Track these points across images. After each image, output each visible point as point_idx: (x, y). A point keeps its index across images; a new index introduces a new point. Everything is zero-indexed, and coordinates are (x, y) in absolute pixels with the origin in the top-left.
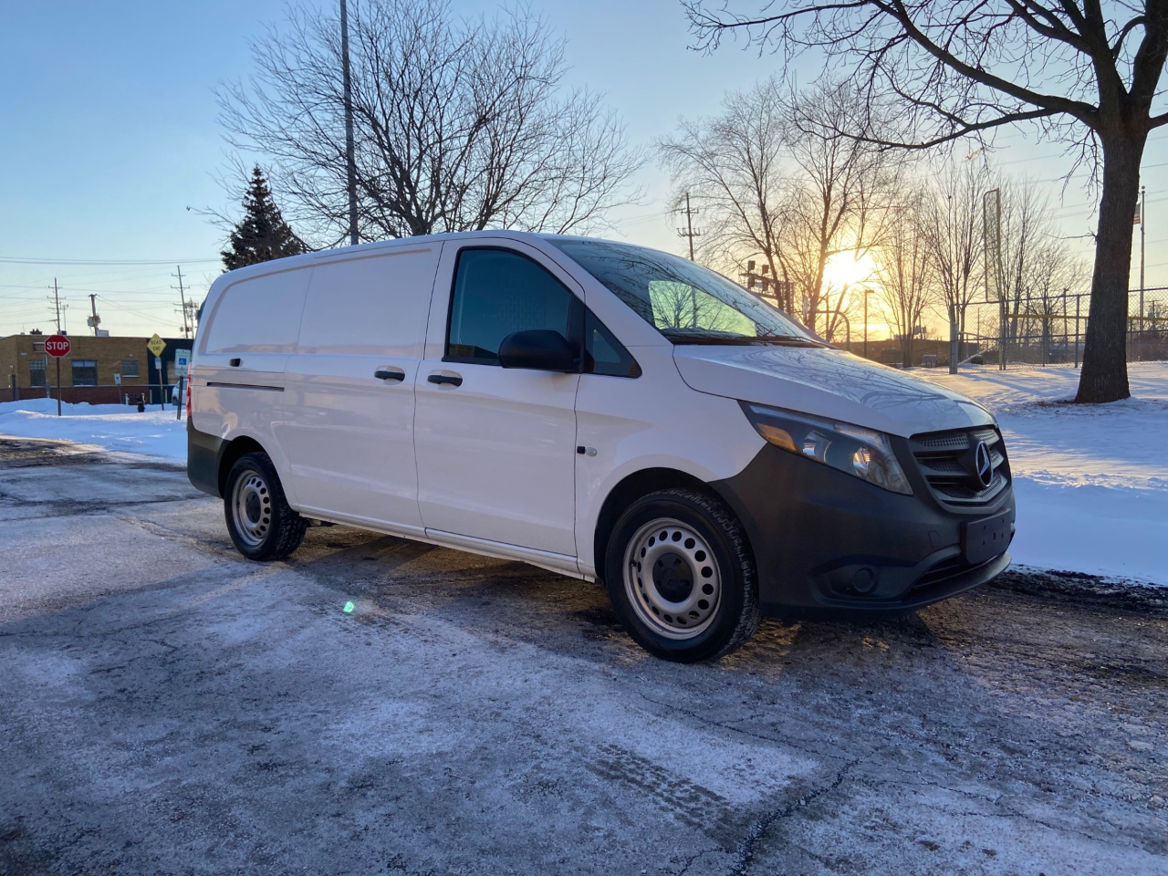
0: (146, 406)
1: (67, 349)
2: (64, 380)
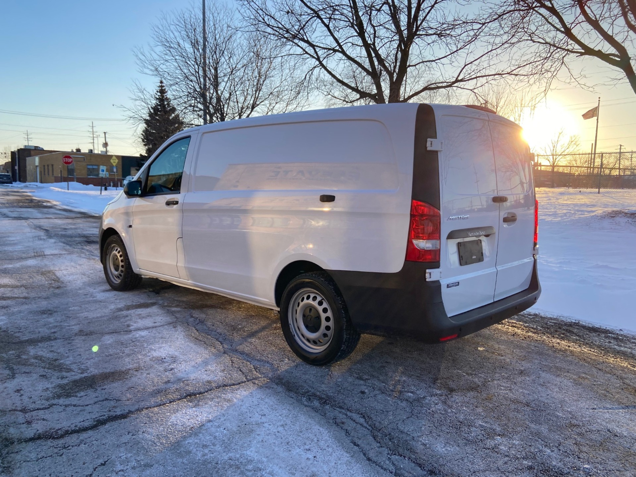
0: (108, 188)
1: (72, 161)
2: (83, 174)
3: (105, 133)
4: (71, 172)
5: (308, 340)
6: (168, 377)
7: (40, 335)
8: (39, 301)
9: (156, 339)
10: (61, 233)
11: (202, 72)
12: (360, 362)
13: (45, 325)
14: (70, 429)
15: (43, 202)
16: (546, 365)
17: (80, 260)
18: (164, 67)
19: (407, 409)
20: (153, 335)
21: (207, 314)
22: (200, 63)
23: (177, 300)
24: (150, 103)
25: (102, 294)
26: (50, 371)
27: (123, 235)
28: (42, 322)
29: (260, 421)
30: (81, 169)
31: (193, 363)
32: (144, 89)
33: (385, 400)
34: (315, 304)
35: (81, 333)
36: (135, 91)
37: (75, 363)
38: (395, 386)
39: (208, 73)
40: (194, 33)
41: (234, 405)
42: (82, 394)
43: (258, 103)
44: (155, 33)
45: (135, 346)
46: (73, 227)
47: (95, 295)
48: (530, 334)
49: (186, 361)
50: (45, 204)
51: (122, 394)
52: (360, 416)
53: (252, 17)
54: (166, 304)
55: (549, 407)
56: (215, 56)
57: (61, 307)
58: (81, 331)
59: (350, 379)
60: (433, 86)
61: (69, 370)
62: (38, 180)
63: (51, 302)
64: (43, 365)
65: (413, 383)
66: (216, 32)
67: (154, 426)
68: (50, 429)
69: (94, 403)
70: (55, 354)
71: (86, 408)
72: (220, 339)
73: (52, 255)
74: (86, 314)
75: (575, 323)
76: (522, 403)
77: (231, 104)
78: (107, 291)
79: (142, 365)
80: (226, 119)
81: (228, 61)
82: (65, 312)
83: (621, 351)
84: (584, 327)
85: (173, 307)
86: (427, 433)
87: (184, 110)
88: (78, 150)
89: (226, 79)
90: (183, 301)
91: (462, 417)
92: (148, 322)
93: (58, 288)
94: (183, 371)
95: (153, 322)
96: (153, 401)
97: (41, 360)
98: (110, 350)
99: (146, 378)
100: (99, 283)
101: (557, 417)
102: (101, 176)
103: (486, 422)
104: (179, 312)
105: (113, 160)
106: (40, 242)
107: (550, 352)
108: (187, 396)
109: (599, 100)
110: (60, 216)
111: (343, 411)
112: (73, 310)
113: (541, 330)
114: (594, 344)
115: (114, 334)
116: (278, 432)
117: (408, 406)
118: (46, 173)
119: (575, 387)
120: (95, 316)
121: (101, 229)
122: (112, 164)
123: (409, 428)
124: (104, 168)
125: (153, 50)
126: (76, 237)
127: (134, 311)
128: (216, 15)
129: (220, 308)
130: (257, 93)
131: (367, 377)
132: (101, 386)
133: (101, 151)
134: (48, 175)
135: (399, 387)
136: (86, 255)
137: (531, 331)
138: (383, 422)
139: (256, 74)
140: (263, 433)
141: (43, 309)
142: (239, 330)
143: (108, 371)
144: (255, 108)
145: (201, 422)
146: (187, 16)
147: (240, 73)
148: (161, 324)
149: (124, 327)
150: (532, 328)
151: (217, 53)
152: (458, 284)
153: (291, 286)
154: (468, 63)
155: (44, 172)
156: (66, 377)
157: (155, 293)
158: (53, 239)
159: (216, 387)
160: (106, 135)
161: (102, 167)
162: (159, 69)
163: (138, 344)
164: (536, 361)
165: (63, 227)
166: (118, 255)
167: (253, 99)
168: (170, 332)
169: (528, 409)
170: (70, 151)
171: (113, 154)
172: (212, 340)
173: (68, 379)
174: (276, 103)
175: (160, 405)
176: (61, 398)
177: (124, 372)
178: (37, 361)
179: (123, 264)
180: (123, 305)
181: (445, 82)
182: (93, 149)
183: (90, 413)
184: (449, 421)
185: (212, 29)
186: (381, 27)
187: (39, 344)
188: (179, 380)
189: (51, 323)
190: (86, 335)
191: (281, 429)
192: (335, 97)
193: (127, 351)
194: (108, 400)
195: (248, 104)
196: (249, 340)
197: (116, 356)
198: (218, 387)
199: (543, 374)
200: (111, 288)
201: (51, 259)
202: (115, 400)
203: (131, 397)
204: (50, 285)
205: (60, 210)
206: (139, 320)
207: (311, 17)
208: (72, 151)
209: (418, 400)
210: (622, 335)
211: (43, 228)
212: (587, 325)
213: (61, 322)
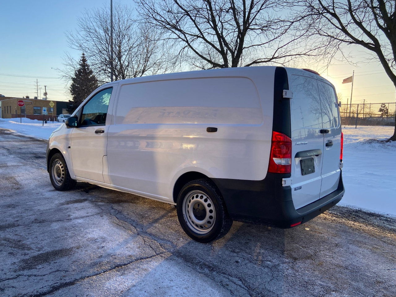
0: (47, 122)
2: (31, 113)
3: (45, 86)
4: (23, 111)
5: (197, 225)
6: (100, 253)
7: (7, 223)
8: (5, 198)
9: (89, 225)
10: (17, 151)
11: (110, 48)
12: (231, 239)
13: (10, 216)
14: (33, 294)
15: (5, 131)
16: (350, 240)
17: (32, 170)
18: (85, 44)
19: (269, 273)
20: (87, 222)
21: (123, 207)
22: (109, 43)
23: (101, 197)
24: (76, 67)
25: (49, 193)
26: (16, 249)
27: (64, 153)
28: (8, 213)
29: (170, 285)
30: (29, 110)
31: (117, 242)
32: (72, 58)
33: (253, 267)
34: (202, 201)
35: (36, 221)
36: (67, 59)
37: (34, 243)
38: (257, 256)
39: (114, 49)
40: (105, 23)
41: (150, 273)
42: (40, 266)
43: (146, 69)
44: (80, 22)
45: (75, 230)
46: (26, 147)
47: (44, 194)
48: (334, 218)
49: (112, 241)
50: (6, 132)
51: (69, 266)
52: (238, 279)
53: (145, 14)
54: (94, 200)
55: (360, 270)
56: (119, 38)
57: (21, 203)
58: (36, 220)
59: (227, 253)
60: (259, 61)
61: (29, 249)
62: (1, 117)
63: (13, 199)
64: (11, 245)
65: (269, 254)
66: (120, 23)
67: (94, 291)
68: (19, 294)
69: (50, 274)
70: (19, 237)
71: (44, 277)
72: (134, 225)
73: (12, 166)
74: (39, 207)
75: (359, 210)
76: (343, 267)
77: (129, 69)
78: (52, 191)
79: (81, 244)
80: (126, 79)
81: (127, 42)
82: (24, 206)
83: (392, 228)
84: (365, 213)
85: (99, 202)
86: (286, 292)
87: (99, 72)
88: (28, 97)
89: (126, 54)
90: (106, 198)
91: (306, 279)
92: (82, 213)
93: (17, 189)
94: (111, 248)
95: (86, 212)
96: (91, 271)
97: (9, 241)
98: (58, 234)
99: (85, 254)
100: (46, 186)
101: (367, 276)
102: (43, 114)
103: (323, 282)
104: (103, 205)
105: (51, 103)
106: (4, 157)
107: (351, 231)
108: (115, 267)
109: (354, 72)
110: (16, 140)
111: (226, 276)
112: (30, 205)
113: (340, 215)
114: (375, 225)
115: (60, 221)
116: (184, 293)
117: (269, 271)
118: (6, 111)
119: (372, 254)
120: (45, 209)
121: (48, 149)
122: (50, 106)
123: (273, 288)
124: (45, 109)
125: (78, 33)
126: (28, 154)
127: (72, 205)
128: (120, 12)
129: (131, 202)
130: (146, 63)
131: (238, 251)
132: (53, 260)
133: (43, 98)
134: (8, 113)
135: (260, 257)
136: (36, 166)
137: (335, 216)
138: (254, 284)
139: (145, 51)
140: (173, 294)
141: (8, 204)
142: (146, 218)
143: (57, 249)
144: (144, 72)
145: (128, 287)
146: (101, 12)
147: (135, 50)
148: (92, 214)
149: (66, 217)
150: (334, 214)
151: (121, 36)
152: (300, 188)
153: (185, 189)
154: (280, 47)
155: (5, 111)
156: (28, 254)
157: (86, 192)
158: (12, 155)
159: (135, 260)
160: (46, 88)
161: (44, 108)
162: (83, 46)
163: (77, 228)
164: (344, 237)
165: (19, 147)
166: (60, 167)
167: (143, 66)
168: (99, 220)
169: (348, 271)
170: (22, 97)
171: (50, 100)
172: (128, 225)
173: (29, 255)
174: (158, 69)
175: (97, 274)
176: (25, 270)
177: (69, 250)
178: (6, 242)
179: (63, 172)
180: (64, 201)
181: (267, 58)
182: (37, 96)
183: (47, 281)
184: (298, 282)
185: (118, 21)
186: (226, 23)
187: (7, 229)
188: (109, 255)
189: (14, 214)
190: (40, 222)
191: (185, 291)
192: (197, 66)
193: (70, 234)
194: (59, 271)
195: (141, 70)
196: (154, 225)
197: (62, 238)
198: (137, 260)
199: (350, 246)
200: (54, 189)
201: (12, 168)
202: (64, 271)
203: (75, 269)
204: (13, 188)
205: (16, 136)
206: (76, 212)
207: (183, 15)
208: (24, 98)
209: (275, 266)
210: (389, 218)
211: (6, 148)
212: (366, 211)
213: (22, 213)
